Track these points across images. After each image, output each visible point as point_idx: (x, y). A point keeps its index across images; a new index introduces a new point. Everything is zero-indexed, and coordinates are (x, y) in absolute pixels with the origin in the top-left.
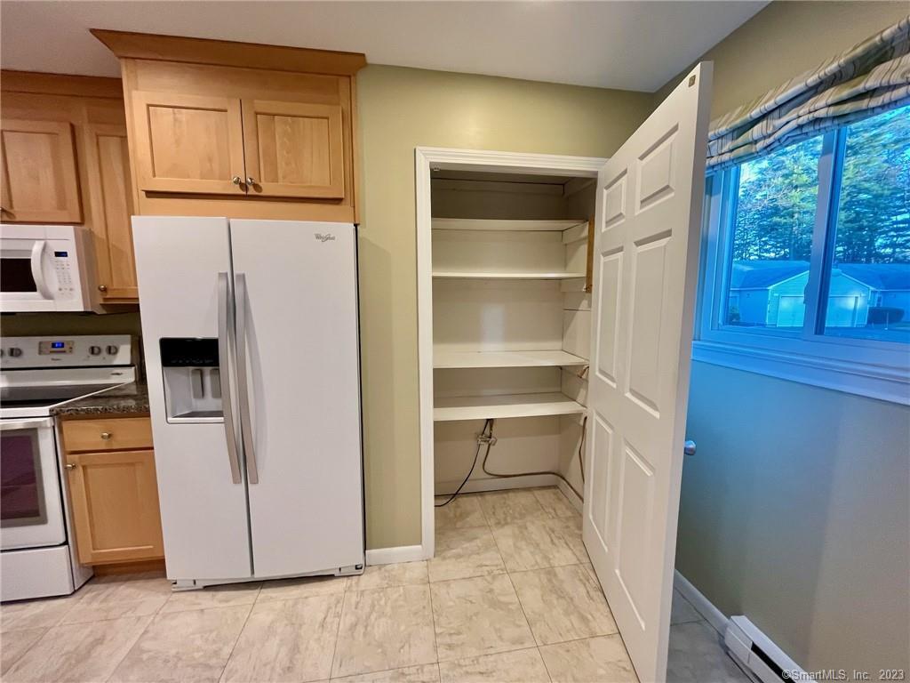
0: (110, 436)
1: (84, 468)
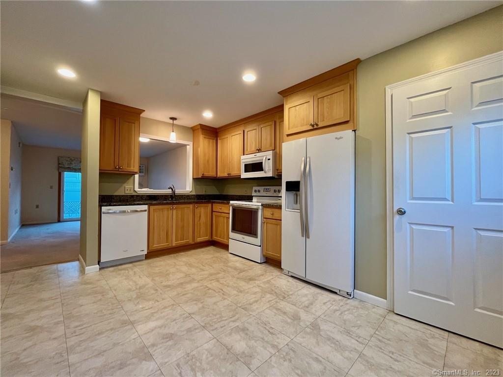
0: (273, 214)
1: (267, 223)
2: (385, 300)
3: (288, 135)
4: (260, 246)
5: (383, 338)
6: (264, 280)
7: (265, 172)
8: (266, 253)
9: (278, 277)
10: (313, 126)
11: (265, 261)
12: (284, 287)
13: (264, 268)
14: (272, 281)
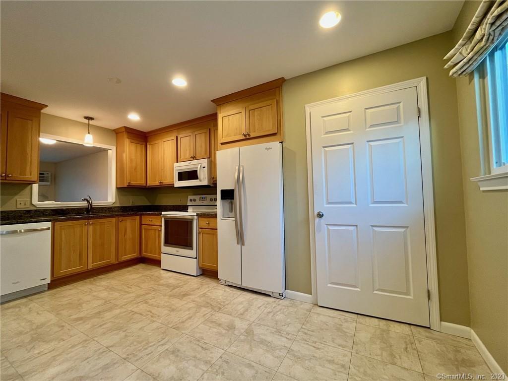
0: (208, 223)
1: (203, 234)
2: (310, 296)
3: (222, 144)
4: (196, 258)
5: (308, 330)
6: (199, 294)
7: (201, 181)
8: (202, 264)
9: (215, 289)
10: (245, 136)
11: (201, 273)
12: (221, 298)
13: (200, 281)
14: (207, 293)
